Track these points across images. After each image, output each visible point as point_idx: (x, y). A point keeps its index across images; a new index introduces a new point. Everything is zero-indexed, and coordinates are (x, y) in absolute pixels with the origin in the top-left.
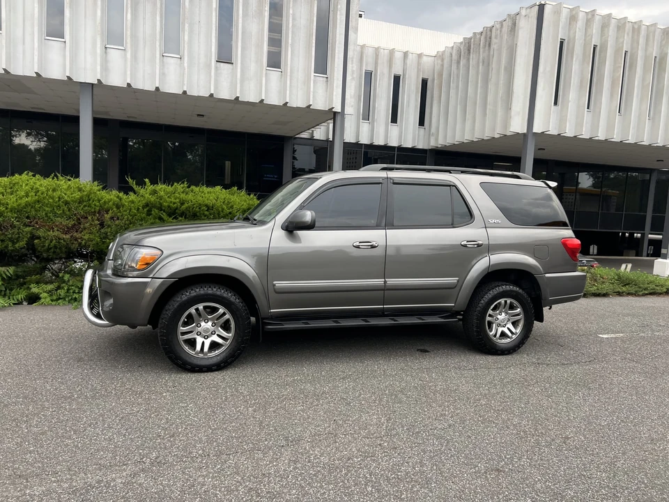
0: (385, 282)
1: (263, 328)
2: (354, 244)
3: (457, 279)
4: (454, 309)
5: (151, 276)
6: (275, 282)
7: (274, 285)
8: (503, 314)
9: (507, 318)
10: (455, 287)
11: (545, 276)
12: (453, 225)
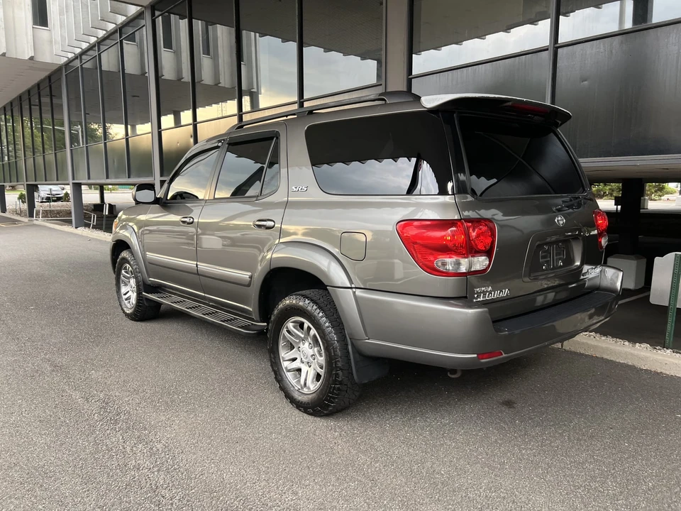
0: (197, 265)
2: (181, 220)
3: (249, 274)
7: (146, 255)
8: (307, 344)
9: (311, 352)
10: (249, 285)
11: (354, 293)
12: (258, 197)
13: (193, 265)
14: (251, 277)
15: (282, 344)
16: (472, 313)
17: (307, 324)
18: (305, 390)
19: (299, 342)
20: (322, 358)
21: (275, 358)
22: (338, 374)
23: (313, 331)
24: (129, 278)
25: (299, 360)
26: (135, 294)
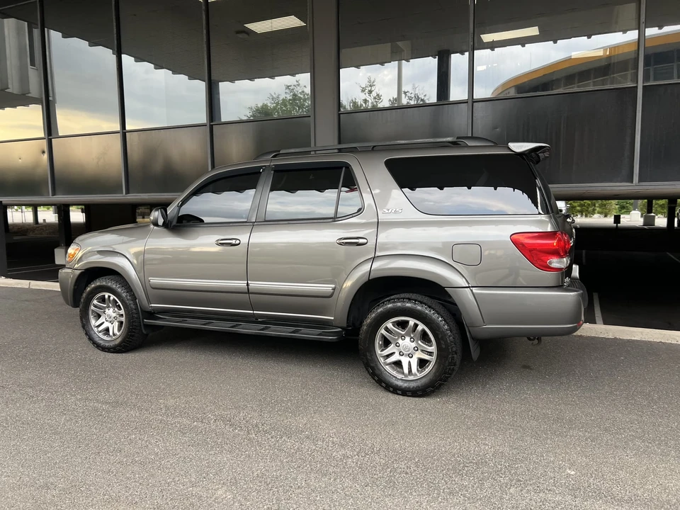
0: (248, 284)
2: (217, 243)
3: (333, 286)
4: (334, 324)
5: (73, 268)
6: (150, 279)
7: (150, 281)
8: (408, 339)
9: (414, 345)
10: (331, 296)
11: (472, 290)
12: (335, 218)
13: (241, 284)
14: (334, 289)
15: (378, 342)
16: (574, 296)
17: (412, 322)
18: (411, 378)
19: (398, 338)
20: (433, 347)
21: (371, 355)
22: (453, 357)
23: (421, 327)
24: (105, 308)
25: (397, 354)
26: (116, 324)
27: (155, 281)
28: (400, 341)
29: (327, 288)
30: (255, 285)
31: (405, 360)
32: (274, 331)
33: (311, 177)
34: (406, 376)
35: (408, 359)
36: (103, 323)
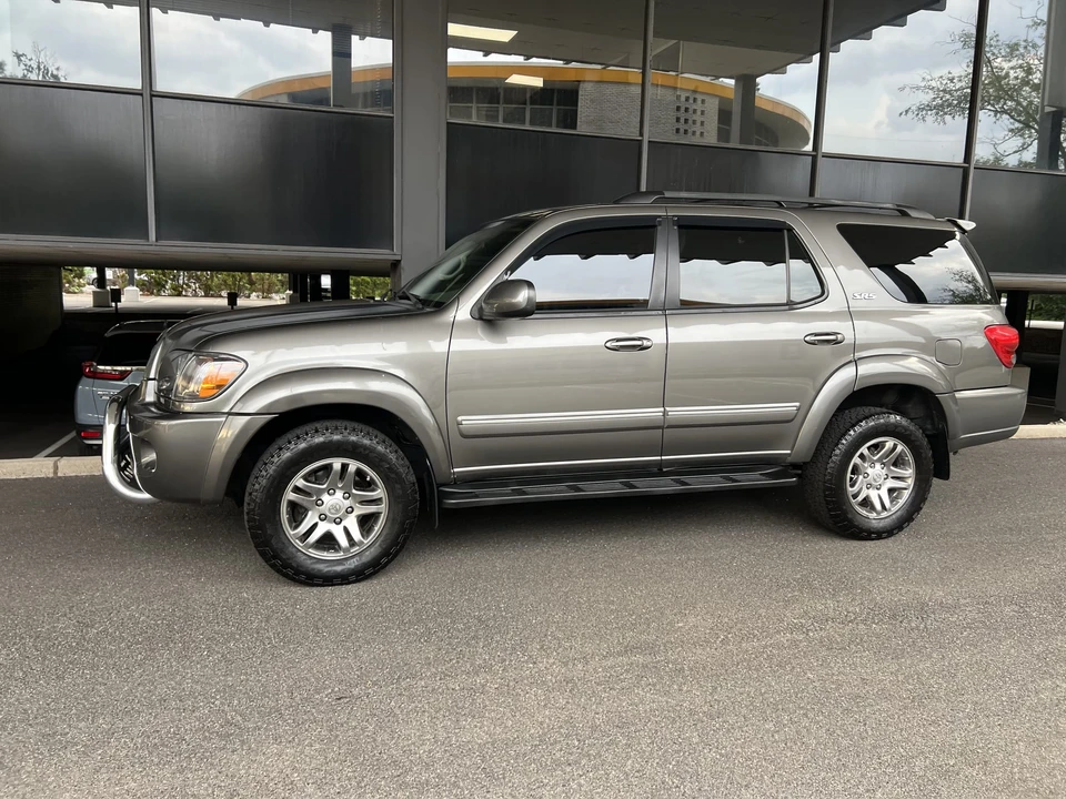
0: (665, 413)
1: (440, 502)
2: (608, 345)
3: (797, 404)
4: (789, 459)
5: (226, 410)
6: (460, 418)
7: (459, 424)
9: (884, 472)
10: (791, 420)
11: (955, 395)
12: (790, 305)
13: (653, 413)
14: (799, 409)
15: (850, 475)
20: (910, 471)
21: (843, 496)
23: (900, 448)
24: (320, 492)
25: (864, 488)
26: (351, 523)
27: (470, 421)
28: (869, 471)
29: (789, 407)
30: (677, 412)
31: (873, 495)
32: (699, 483)
33: (740, 241)
34: (878, 513)
35: (877, 492)
36: (315, 525)
